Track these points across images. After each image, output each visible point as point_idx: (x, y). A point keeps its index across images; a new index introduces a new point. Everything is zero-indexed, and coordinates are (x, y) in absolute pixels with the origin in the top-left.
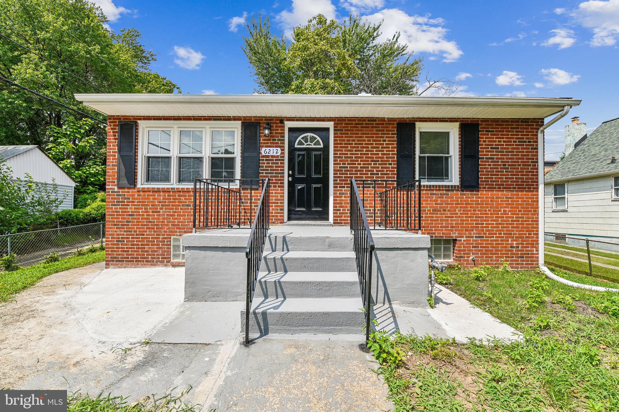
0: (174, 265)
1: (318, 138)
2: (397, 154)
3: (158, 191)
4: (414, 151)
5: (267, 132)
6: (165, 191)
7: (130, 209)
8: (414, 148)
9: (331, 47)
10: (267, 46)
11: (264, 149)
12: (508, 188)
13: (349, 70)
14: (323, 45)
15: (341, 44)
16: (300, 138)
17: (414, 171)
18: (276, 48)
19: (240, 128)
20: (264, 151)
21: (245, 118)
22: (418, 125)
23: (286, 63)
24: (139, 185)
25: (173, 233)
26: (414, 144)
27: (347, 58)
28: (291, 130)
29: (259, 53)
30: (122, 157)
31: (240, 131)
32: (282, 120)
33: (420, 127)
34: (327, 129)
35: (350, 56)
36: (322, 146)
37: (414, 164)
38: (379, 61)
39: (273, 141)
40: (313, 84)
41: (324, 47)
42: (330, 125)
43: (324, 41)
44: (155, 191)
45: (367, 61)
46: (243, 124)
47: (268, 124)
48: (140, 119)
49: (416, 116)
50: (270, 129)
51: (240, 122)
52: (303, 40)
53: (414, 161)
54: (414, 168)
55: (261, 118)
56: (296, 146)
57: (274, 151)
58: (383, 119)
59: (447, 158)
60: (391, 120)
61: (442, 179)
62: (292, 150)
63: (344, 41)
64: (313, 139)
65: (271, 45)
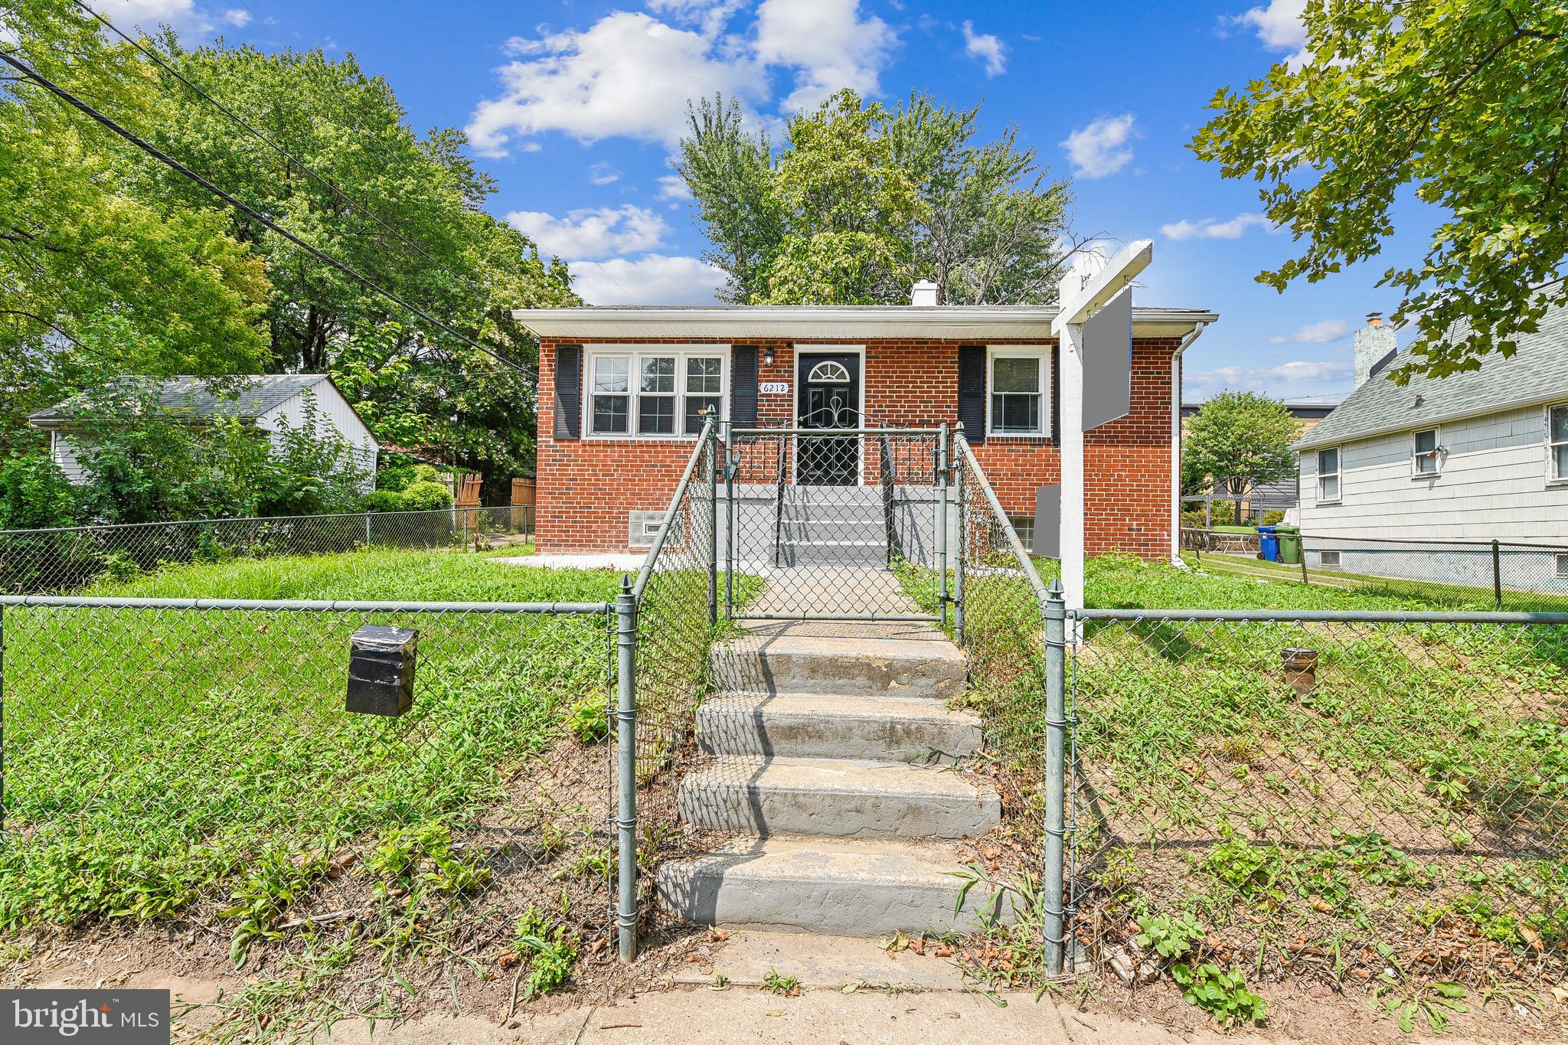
0: (633, 552)
1: (843, 368)
2: (959, 392)
3: (612, 445)
4: (984, 387)
5: (769, 360)
6: (620, 445)
7: (572, 470)
8: (985, 382)
9: (870, 162)
10: (734, 159)
11: (763, 385)
12: (1124, 442)
13: (908, 208)
14: (853, 160)
15: (891, 155)
16: (815, 369)
17: (984, 417)
18: (751, 164)
19: (729, 354)
20: (764, 387)
21: (737, 340)
22: (990, 348)
23: (772, 195)
24: (583, 437)
25: (631, 505)
26: (985, 377)
27: (905, 183)
28: (802, 356)
29: (714, 174)
30: (561, 396)
31: (729, 358)
32: (790, 343)
33: (994, 352)
34: (857, 355)
35: (910, 178)
36: (848, 380)
37: (984, 407)
38: (974, 187)
39: (776, 373)
40: (830, 242)
41: (853, 164)
42: (861, 349)
43: (856, 151)
44: (606, 445)
45: (950, 186)
46: (734, 349)
47: (770, 349)
48: (586, 342)
49: (987, 336)
50: (773, 356)
51: (729, 346)
52: (810, 149)
53: (984, 402)
54: (984, 412)
55: (759, 340)
56: (810, 380)
57: (778, 388)
58: (938, 341)
59: (1035, 398)
60: (950, 342)
61: (1027, 429)
62: (804, 386)
63: (899, 145)
64: (835, 369)
65: (739, 156)
